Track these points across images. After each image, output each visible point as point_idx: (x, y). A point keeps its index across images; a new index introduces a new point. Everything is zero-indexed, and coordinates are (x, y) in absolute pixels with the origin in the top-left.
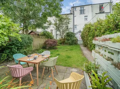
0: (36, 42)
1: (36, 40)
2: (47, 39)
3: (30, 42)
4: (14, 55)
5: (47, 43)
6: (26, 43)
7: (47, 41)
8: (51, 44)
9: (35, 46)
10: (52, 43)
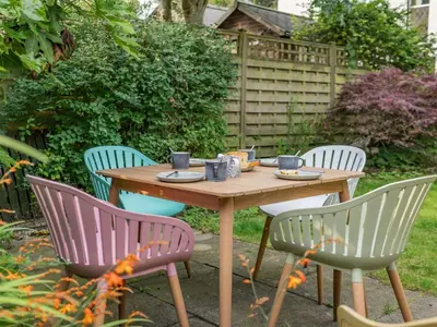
0: (261, 97)
1: (263, 74)
2: (358, 74)
3: (207, 82)
4: (94, 150)
5: (360, 101)
6: (174, 83)
7: (359, 89)
8: (395, 115)
9: (255, 131)
10: (404, 103)
